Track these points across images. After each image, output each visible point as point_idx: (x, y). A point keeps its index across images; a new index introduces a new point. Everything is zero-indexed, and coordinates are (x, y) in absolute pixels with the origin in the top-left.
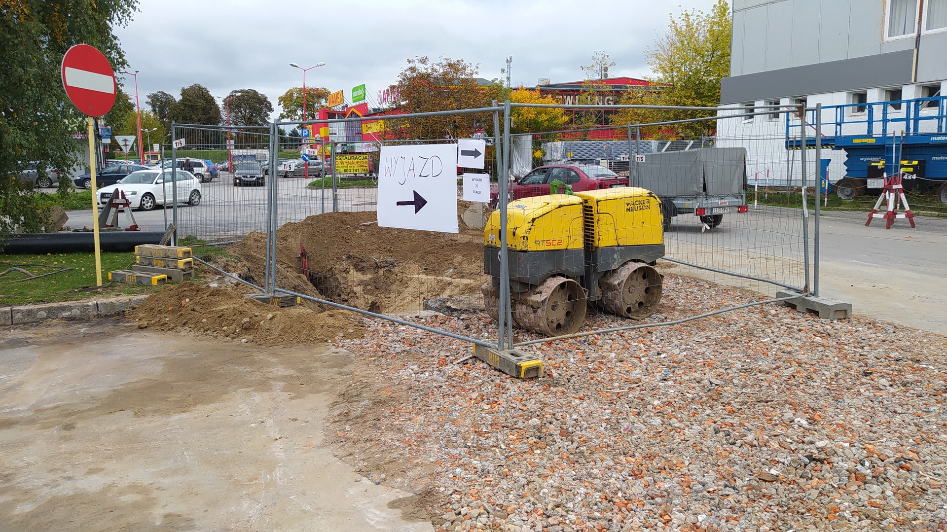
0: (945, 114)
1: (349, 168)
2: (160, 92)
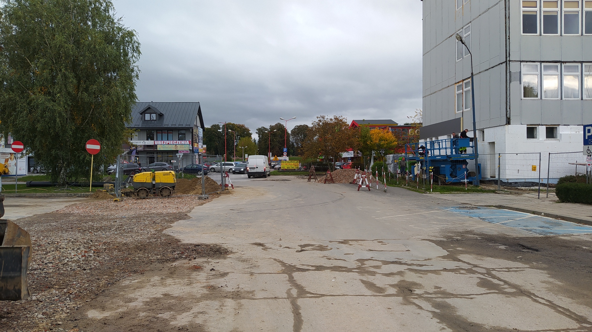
0: (474, 145)
1: (289, 167)
2: (262, 127)
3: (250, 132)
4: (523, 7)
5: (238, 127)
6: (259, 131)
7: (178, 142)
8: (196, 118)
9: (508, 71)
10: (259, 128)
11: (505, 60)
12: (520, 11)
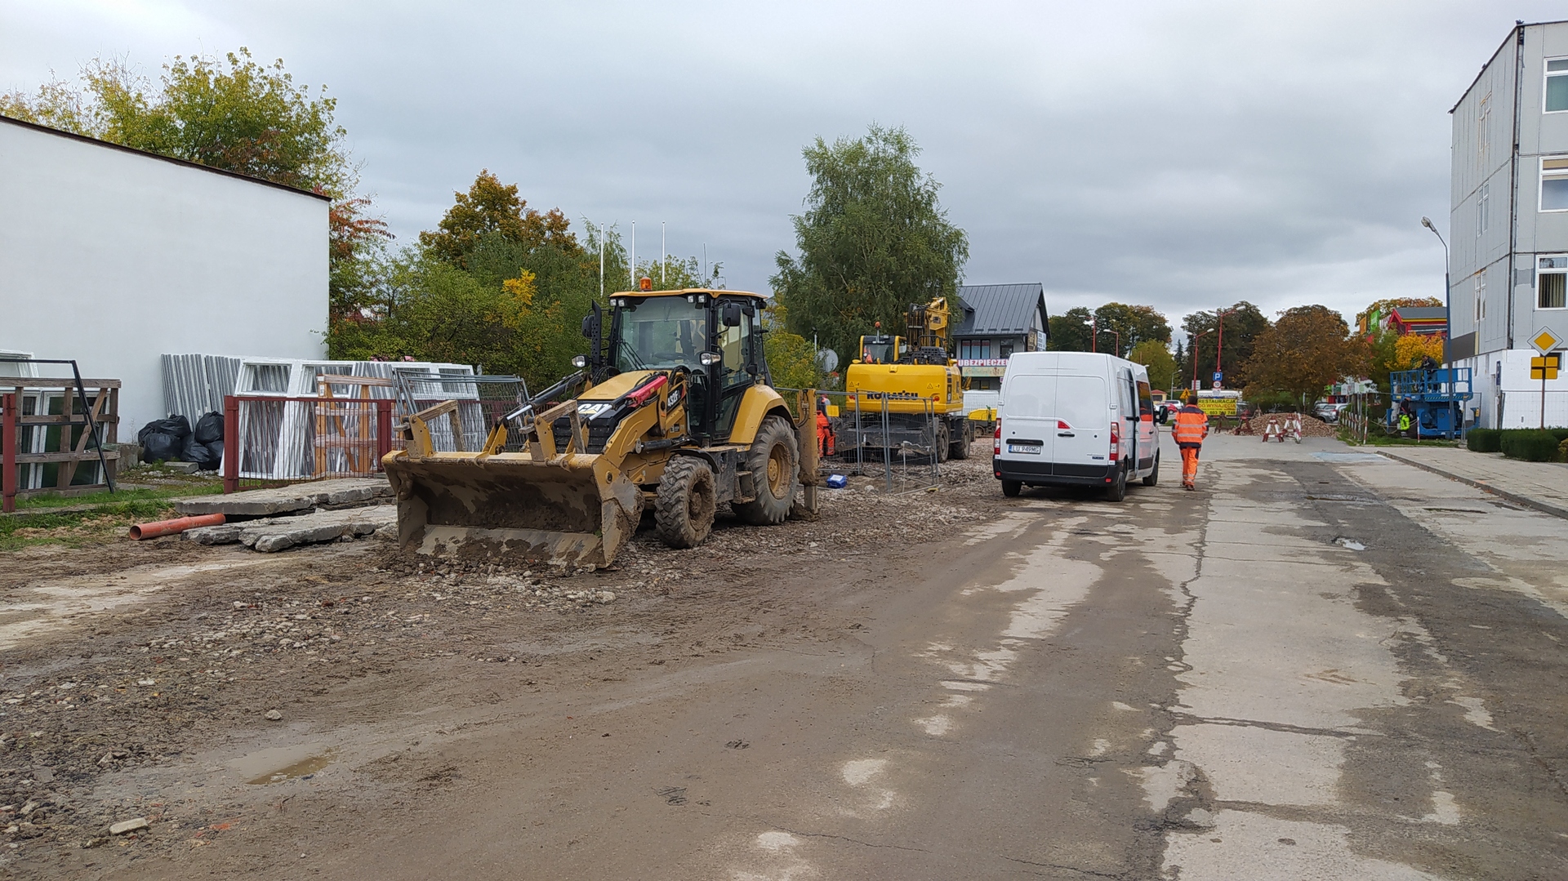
2: (1200, 313)
3: (1166, 324)
4: (1544, 169)
5: (1136, 314)
6: (1189, 324)
7: (999, 361)
8: (1034, 315)
9: (1513, 269)
10: (1190, 316)
11: (1508, 252)
12: (1538, 176)
